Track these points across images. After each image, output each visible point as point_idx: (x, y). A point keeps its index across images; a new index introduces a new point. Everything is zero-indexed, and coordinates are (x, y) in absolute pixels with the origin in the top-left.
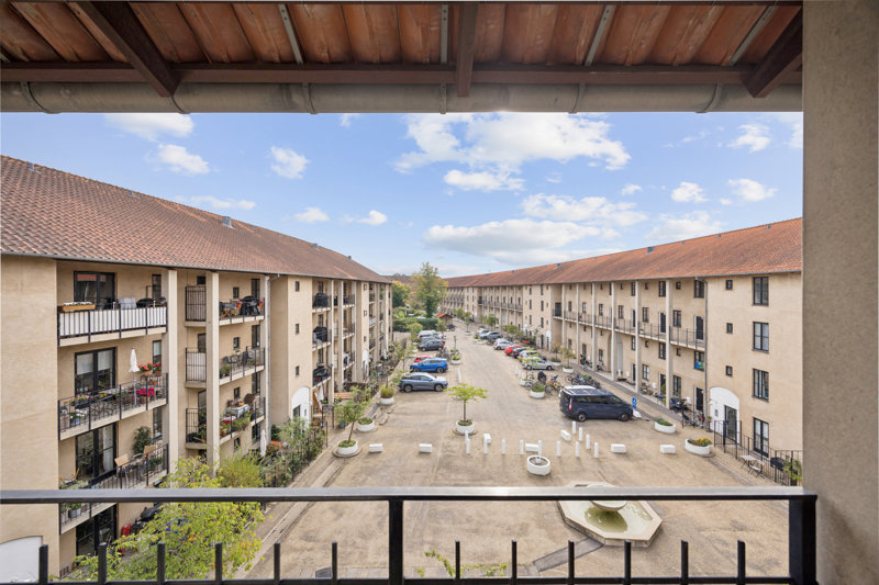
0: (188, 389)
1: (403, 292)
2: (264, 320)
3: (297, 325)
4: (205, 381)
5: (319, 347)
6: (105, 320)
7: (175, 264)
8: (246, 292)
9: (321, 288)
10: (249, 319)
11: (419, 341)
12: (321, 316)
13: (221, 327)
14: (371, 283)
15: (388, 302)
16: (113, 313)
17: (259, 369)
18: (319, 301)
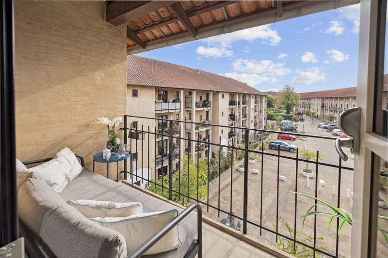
0: (186, 132)
1: (273, 100)
2: (210, 109)
3: (223, 112)
4: (191, 130)
5: (231, 123)
6: (165, 106)
7: (183, 88)
8: (204, 98)
9: (232, 98)
10: (205, 109)
11: (281, 126)
12: (232, 109)
13: (196, 111)
14: (256, 96)
15: (264, 105)
16: (167, 104)
17: (208, 128)
18: (232, 103)
